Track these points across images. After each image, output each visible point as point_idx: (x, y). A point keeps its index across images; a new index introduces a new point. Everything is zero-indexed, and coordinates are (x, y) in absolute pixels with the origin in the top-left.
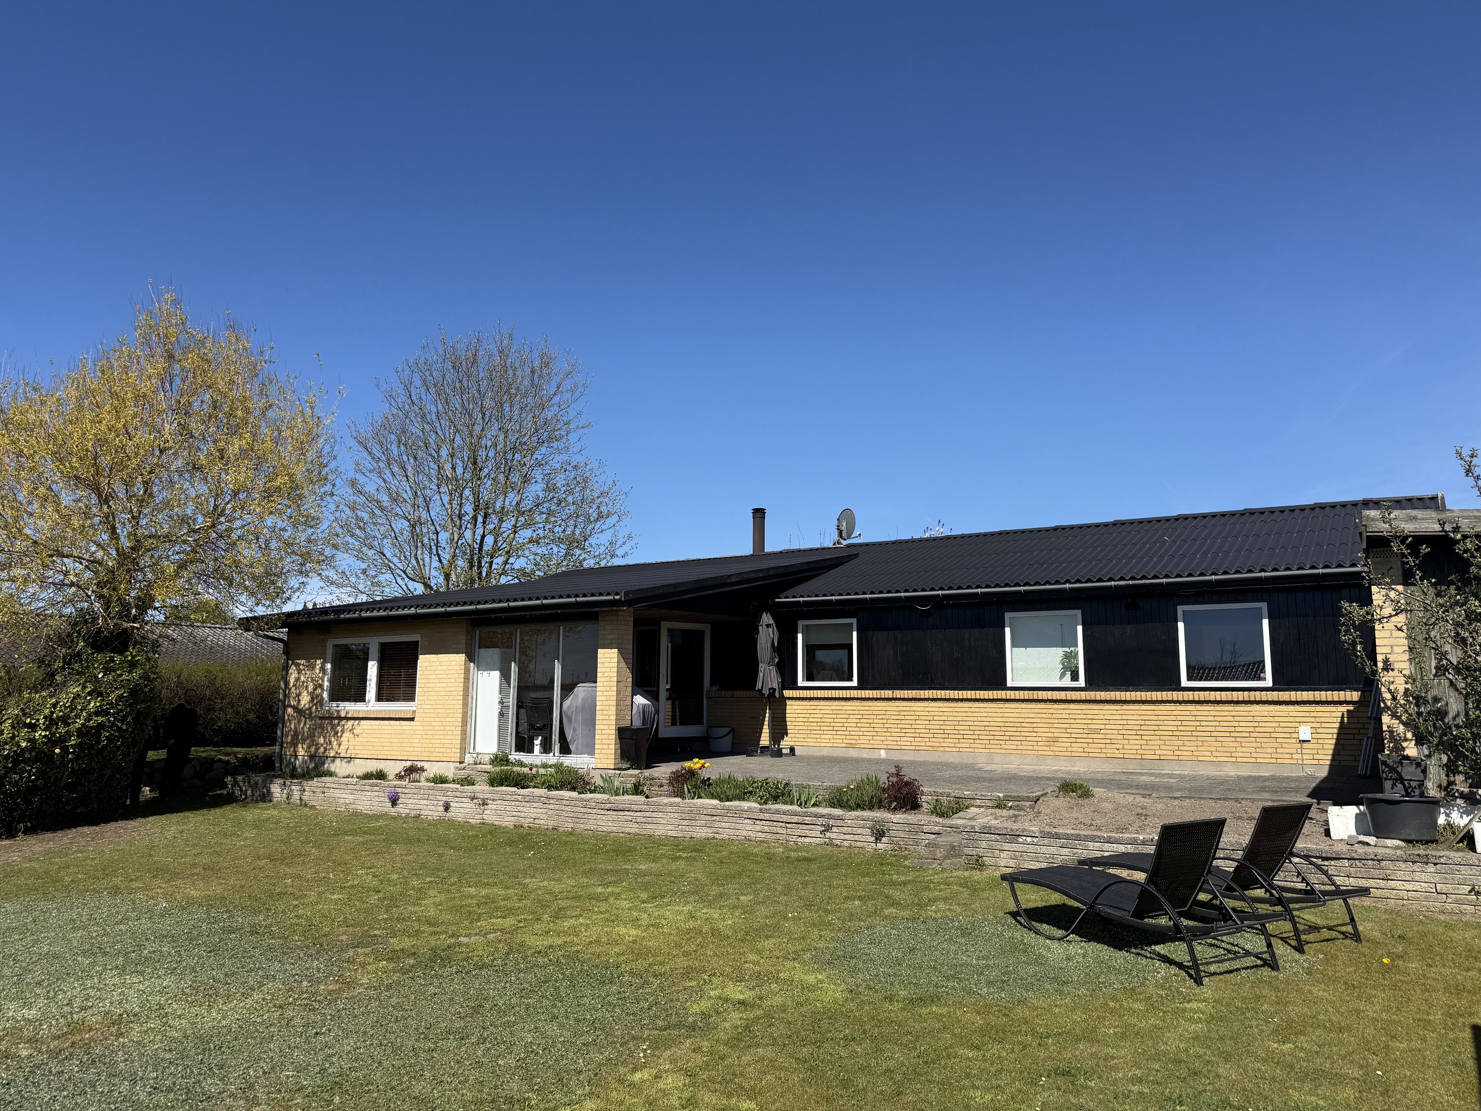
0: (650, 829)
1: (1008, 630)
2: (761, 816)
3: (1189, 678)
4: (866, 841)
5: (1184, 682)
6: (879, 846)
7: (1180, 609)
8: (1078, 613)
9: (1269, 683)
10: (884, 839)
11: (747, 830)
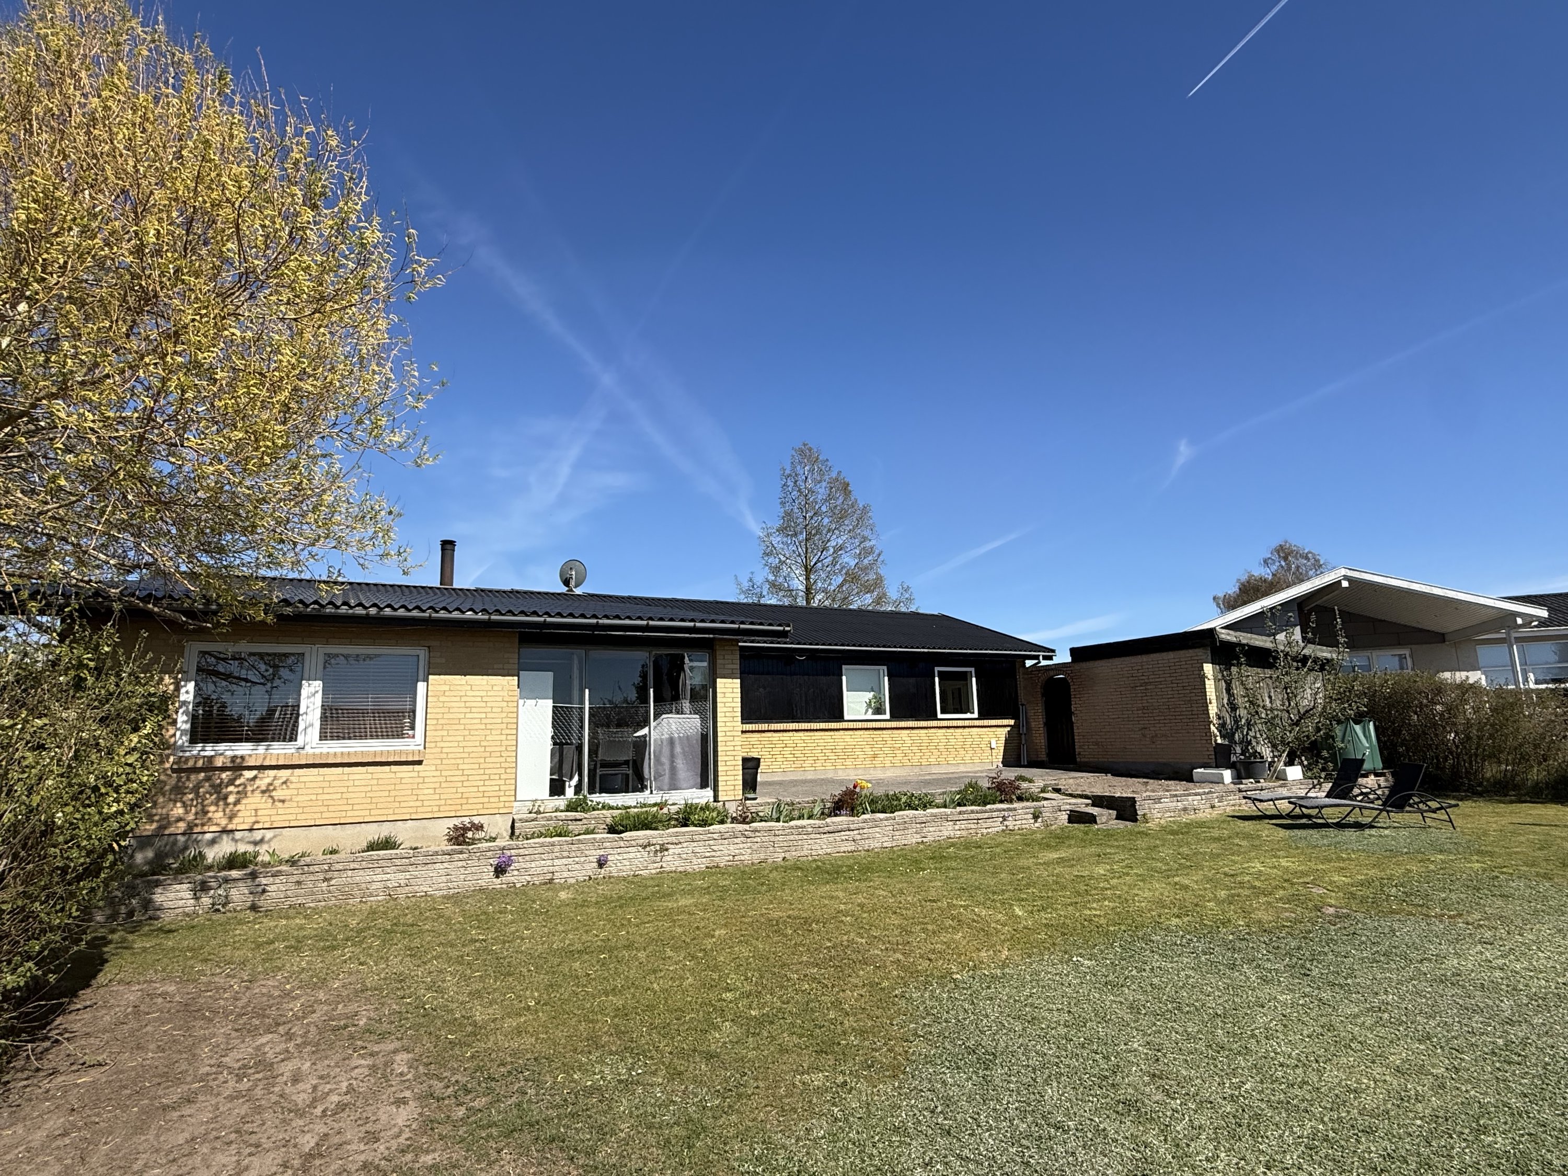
0: (867, 844)
1: (844, 678)
2: (961, 817)
3: (942, 712)
4: (1028, 823)
5: (940, 716)
6: (1037, 825)
7: (937, 669)
8: (885, 668)
9: (976, 715)
10: (1040, 820)
11: (948, 831)
